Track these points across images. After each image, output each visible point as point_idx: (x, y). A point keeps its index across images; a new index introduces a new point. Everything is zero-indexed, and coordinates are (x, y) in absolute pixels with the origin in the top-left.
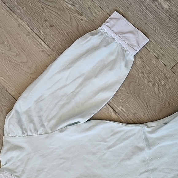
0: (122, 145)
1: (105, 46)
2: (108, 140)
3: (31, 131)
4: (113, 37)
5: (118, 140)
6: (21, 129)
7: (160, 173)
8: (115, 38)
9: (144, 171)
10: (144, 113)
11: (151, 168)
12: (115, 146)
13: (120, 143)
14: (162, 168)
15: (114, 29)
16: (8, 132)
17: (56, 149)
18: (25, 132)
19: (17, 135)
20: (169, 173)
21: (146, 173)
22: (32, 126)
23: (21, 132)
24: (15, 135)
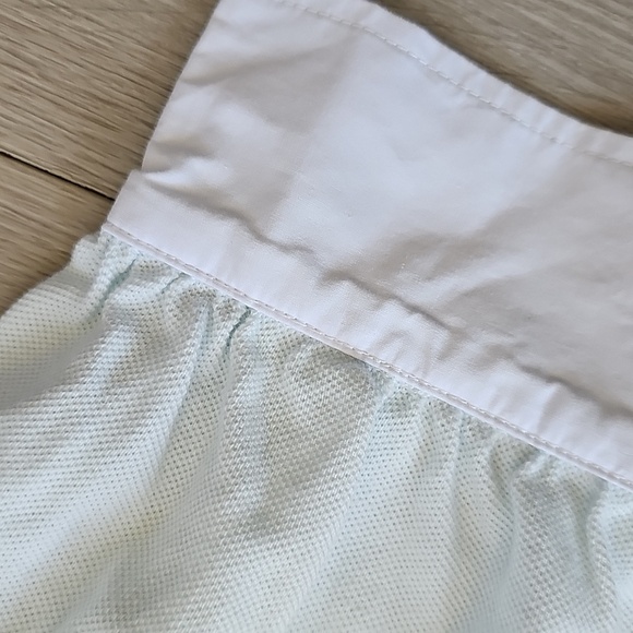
1: (263, 524)
4: (331, 334)
8: (360, 341)
15: (299, 216)
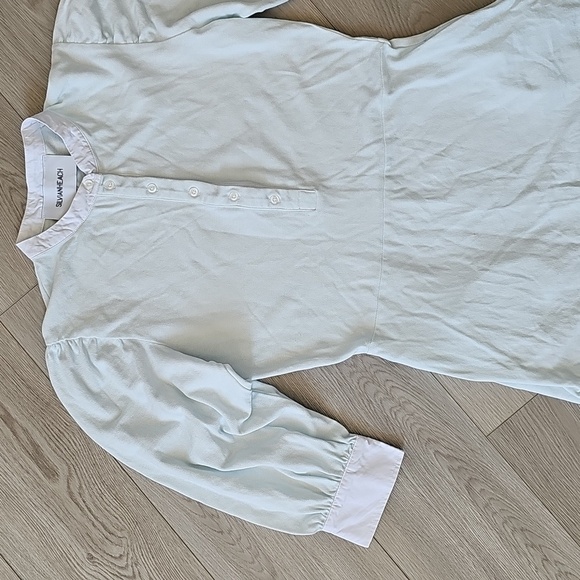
0: (332, 80)
2: (303, 68)
3: (122, 33)
5: (327, 69)
6: (97, 24)
7: (404, 149)
9: (371, 141)
10: (382, 20)
11: (387, 135)
12: (317, 83)
13: (330, 77)
14: (408, 137)
16: (65, 35)
17: (181, 78)
18: (106, 34)
19: (88, 39)
20: (421, 150)
21: (374, 146)
22: (124, 21)
23: (98, 32)
24: (84, 38)
